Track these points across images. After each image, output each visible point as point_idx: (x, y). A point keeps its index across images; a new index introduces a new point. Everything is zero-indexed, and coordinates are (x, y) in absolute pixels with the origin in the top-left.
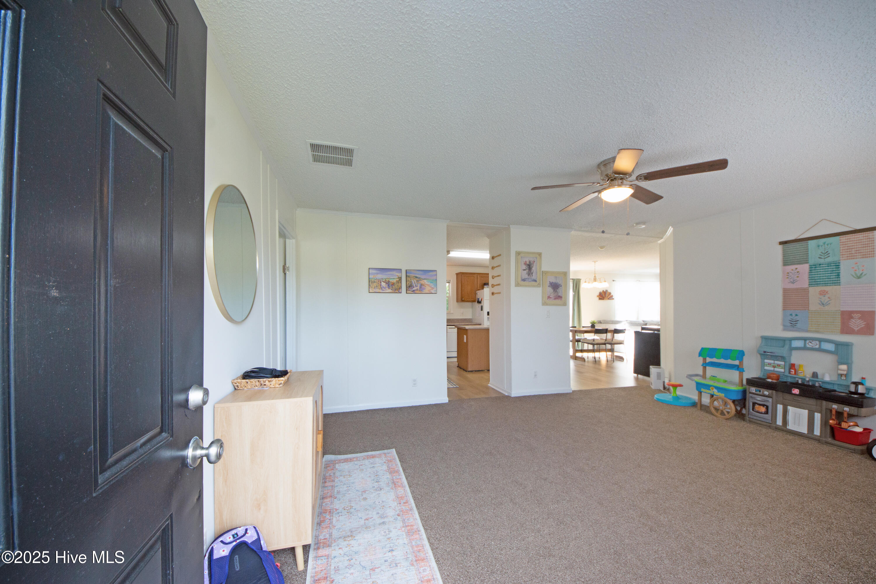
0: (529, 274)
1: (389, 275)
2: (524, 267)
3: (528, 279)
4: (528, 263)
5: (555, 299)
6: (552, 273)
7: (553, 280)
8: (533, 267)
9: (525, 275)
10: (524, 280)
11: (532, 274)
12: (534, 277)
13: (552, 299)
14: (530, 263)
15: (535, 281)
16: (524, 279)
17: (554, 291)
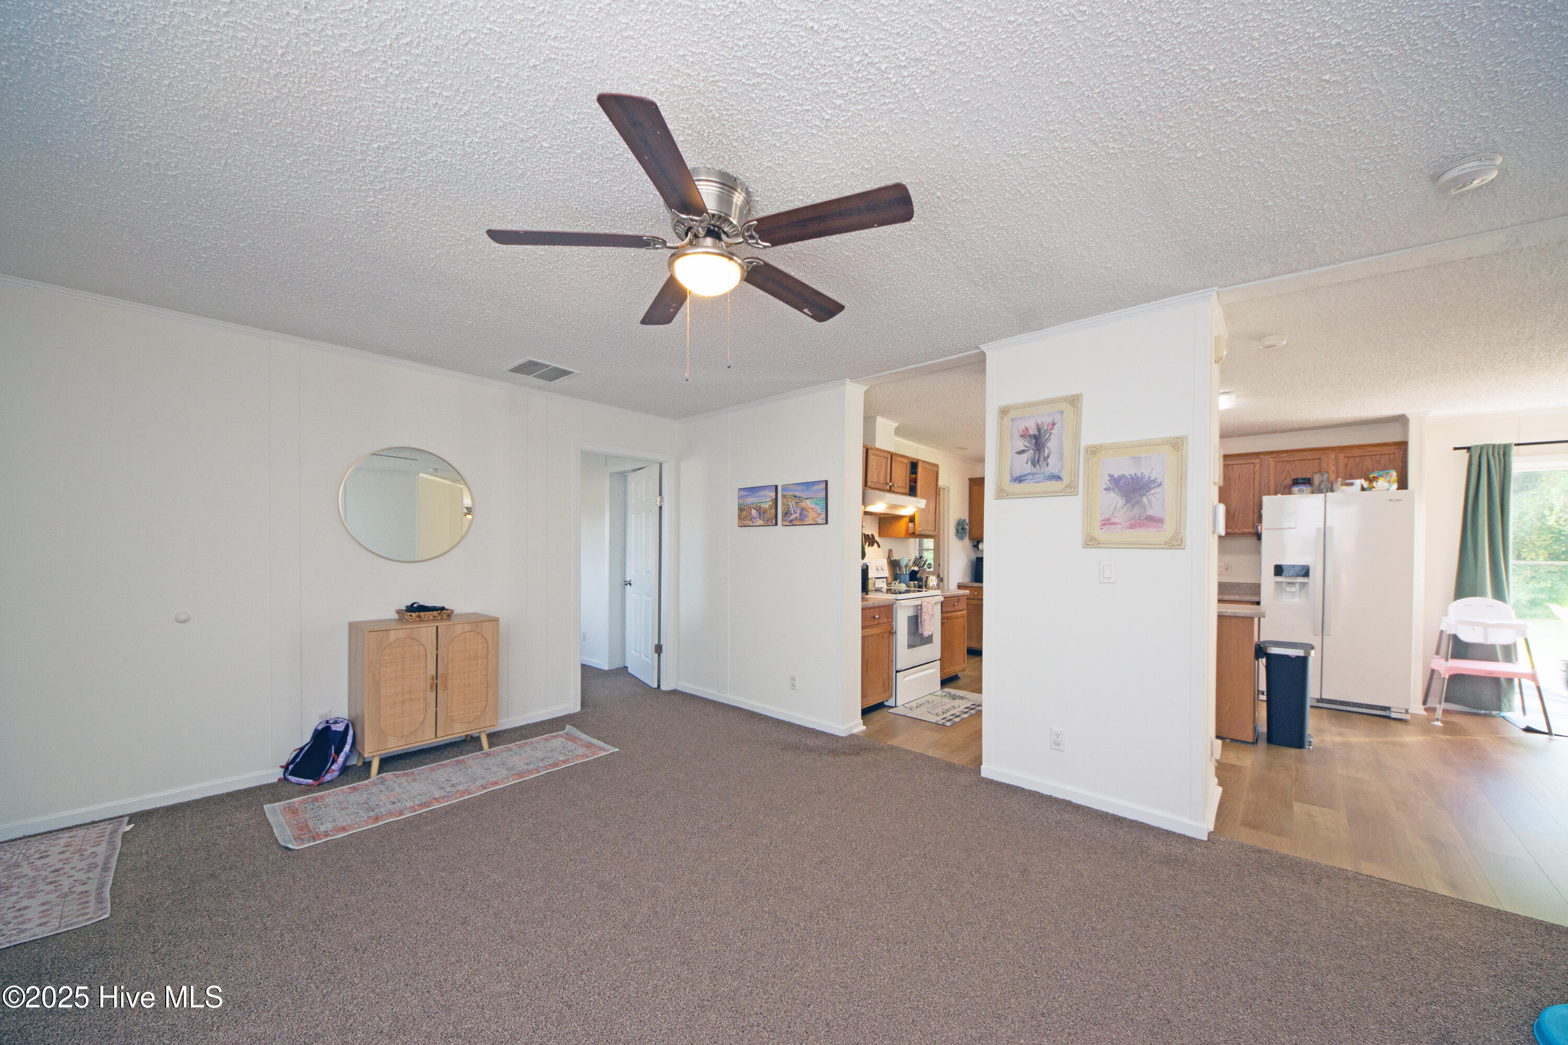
0: (1035, 462)
1: (759, 496)
2: (1021, 444)
3: (1033, 474)
4: (1033, 431)
5: (1132, 526)
6: (1120, 448)
7: (1124, 468)
8: (1048, 440)
9: (1023, 464)
10: (1019, 479)
11: (1046, 459)
12: (1052, 466)
13: (1120, 527)
14: (1039, 429)
15: (1058, 478)
16: (1021, 476)
17: (1127, 502)
